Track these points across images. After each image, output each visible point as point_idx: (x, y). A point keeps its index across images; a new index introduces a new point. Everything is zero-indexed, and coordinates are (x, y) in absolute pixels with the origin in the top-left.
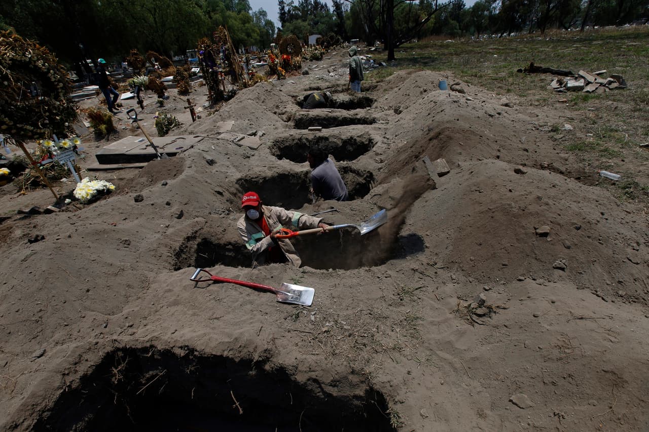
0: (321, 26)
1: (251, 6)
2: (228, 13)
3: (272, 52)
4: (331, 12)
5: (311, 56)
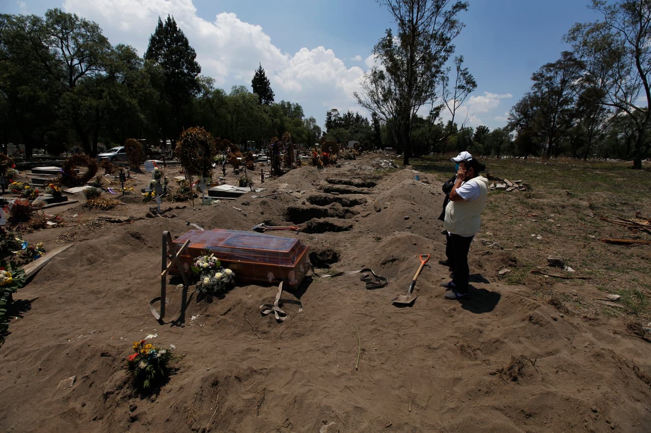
0: (359, 135)
1: (304, 114)
2: (285, 118)
3: (316, 150)
4: (370, 125)
5: (346, 156)
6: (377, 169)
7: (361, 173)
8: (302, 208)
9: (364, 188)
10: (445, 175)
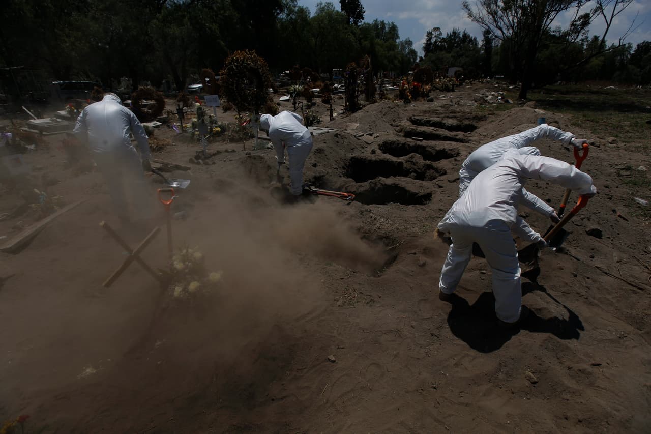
1: (399, 35)
2: (377, 41)
4: (479, 46)
5: (442, 87)
6: (481, 104)
7: (458, 110)
8: (369, 158)
9: (459, 132)
10: (584, 116)
